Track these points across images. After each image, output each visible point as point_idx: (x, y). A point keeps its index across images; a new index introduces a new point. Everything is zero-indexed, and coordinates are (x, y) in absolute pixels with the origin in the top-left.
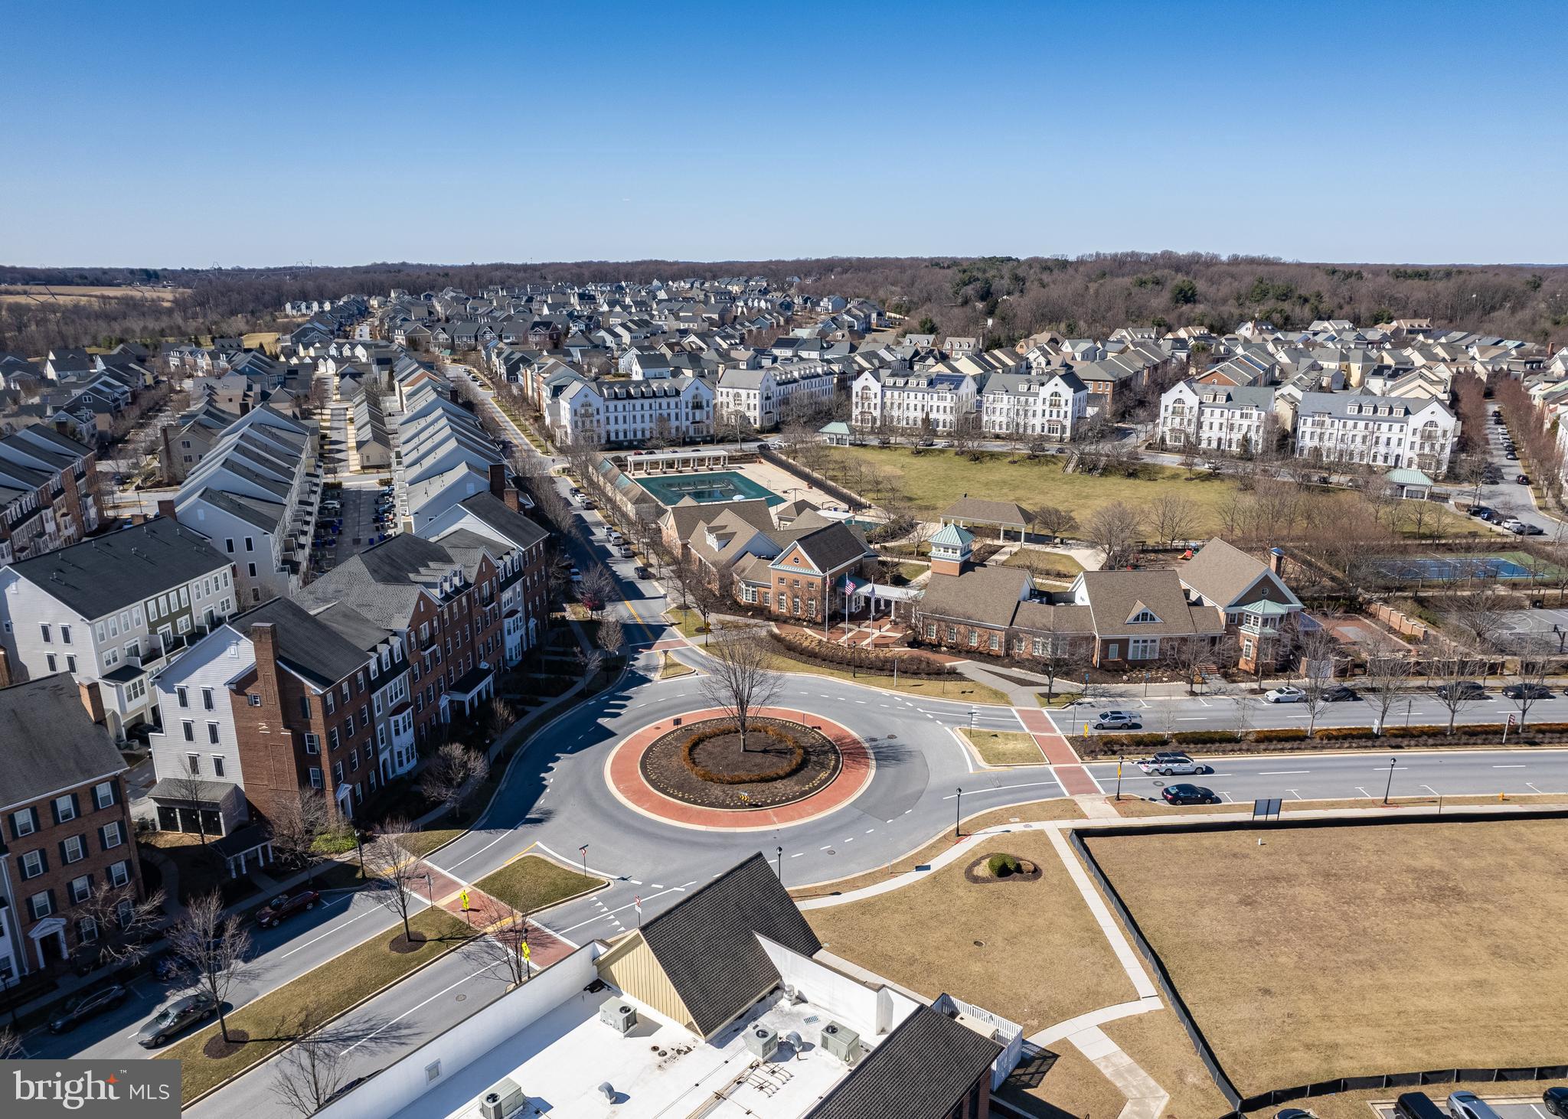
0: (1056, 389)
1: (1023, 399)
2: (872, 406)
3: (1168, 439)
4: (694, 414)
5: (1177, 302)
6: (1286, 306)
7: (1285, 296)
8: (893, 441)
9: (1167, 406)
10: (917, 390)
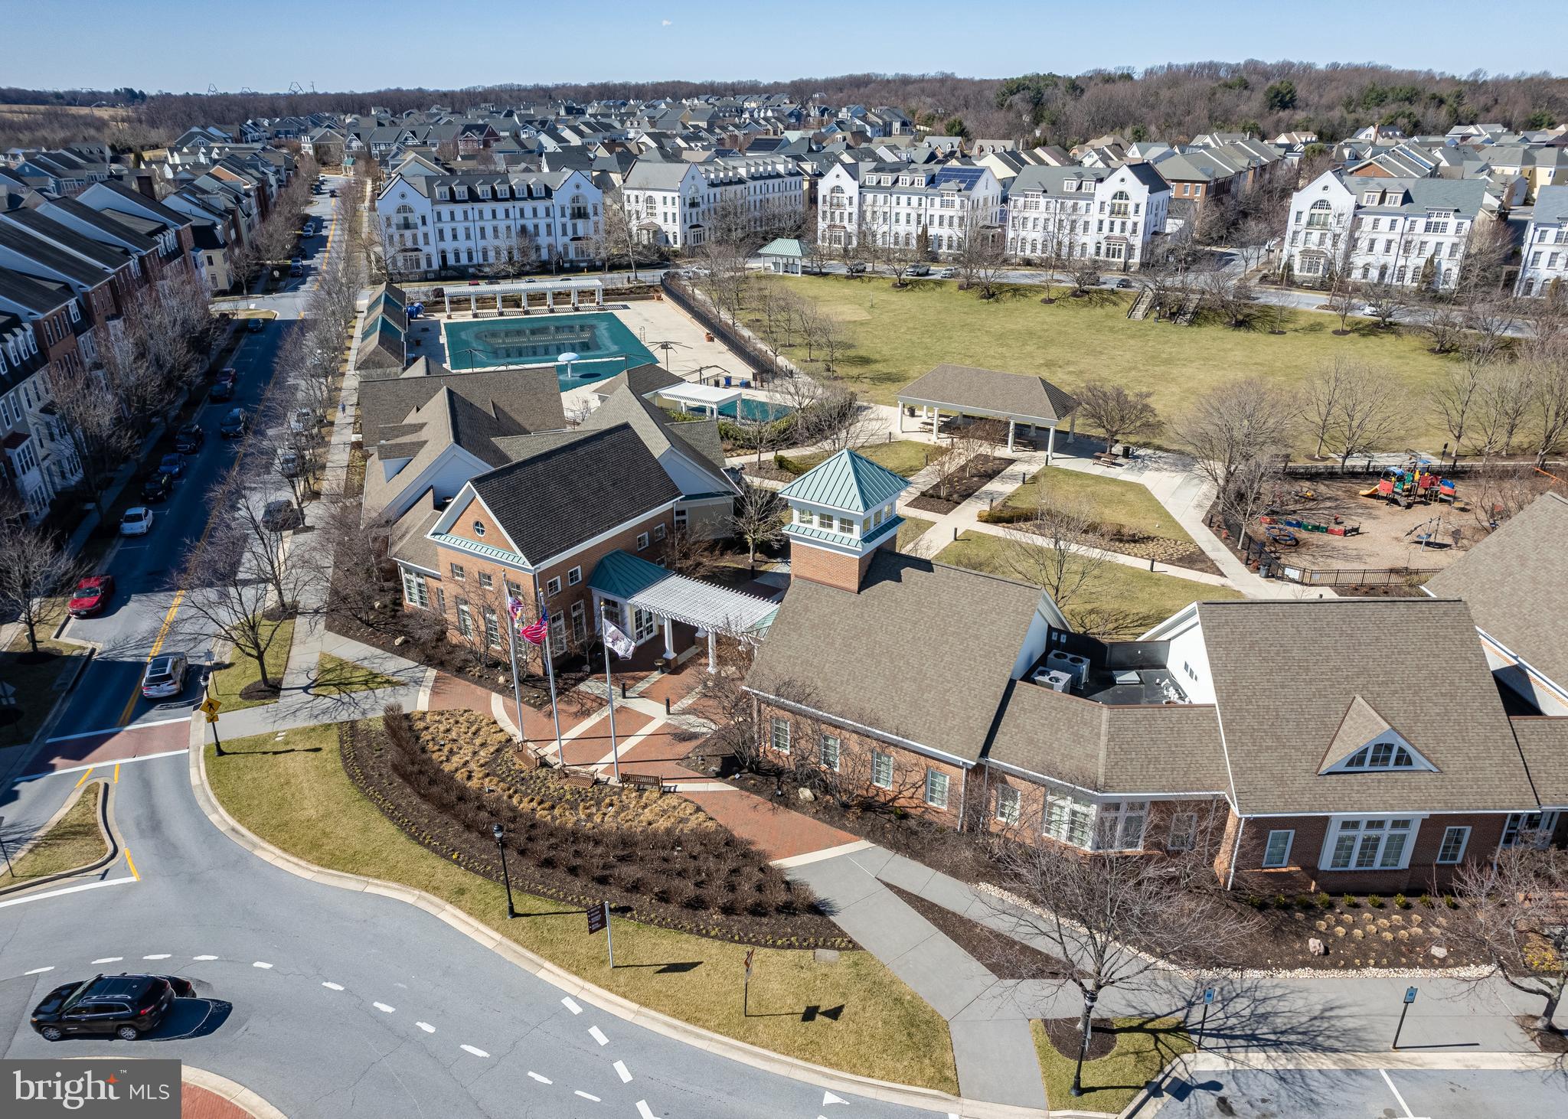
0: (1121, 187)
1: (1070, 203)
2: (846, 216)
3: (1297, 267)
4: (575, 226)
5: (1271, 108)
6: (1417, 110)
7: (1410, 99)
8: (869, 267)
9: (1299, 213)
10: (911, 191)
